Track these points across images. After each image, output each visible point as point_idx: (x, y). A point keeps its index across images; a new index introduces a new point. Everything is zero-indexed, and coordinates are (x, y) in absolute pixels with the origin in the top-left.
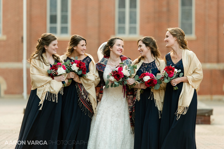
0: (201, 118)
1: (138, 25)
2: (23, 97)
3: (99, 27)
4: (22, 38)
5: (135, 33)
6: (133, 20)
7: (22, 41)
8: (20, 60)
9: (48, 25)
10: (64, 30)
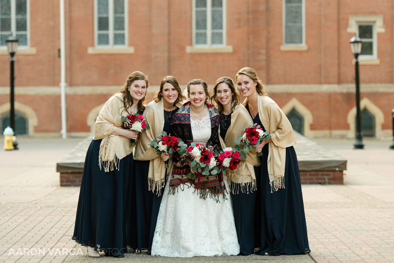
0: (329, 175)
1: (224, 31)
2: (61, 136)
3: (169, 34)
4: (59, 51)
5: (221, 42)
6: (217, 24)
7: (59, 56)
8: (56, 83)
9: (96, 32)
10: (119, 39)
